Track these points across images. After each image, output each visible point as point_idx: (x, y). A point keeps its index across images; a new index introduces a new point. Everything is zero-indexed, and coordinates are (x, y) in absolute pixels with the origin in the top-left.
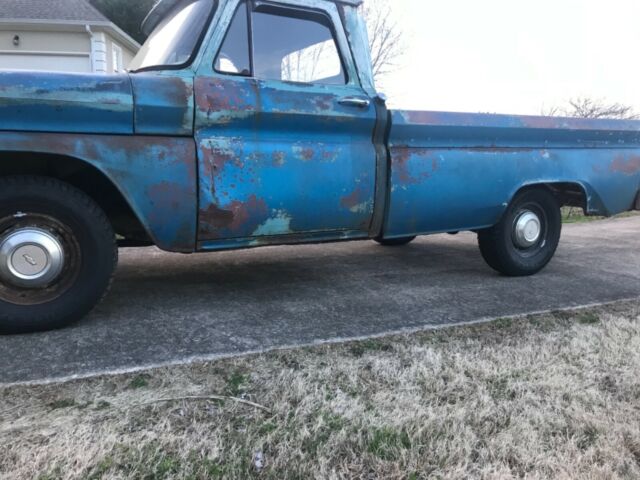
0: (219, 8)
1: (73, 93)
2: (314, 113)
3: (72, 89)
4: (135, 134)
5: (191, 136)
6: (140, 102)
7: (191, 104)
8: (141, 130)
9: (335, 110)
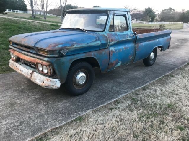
0: (109, 17)
1: (92, 43)
2: (126, 39)
3: (91, 42)
4: (100, 49)
5: (108, 48)
6: (102, 43)
7: (109, 42)
8: (101, 48)
9: (129, 38)
